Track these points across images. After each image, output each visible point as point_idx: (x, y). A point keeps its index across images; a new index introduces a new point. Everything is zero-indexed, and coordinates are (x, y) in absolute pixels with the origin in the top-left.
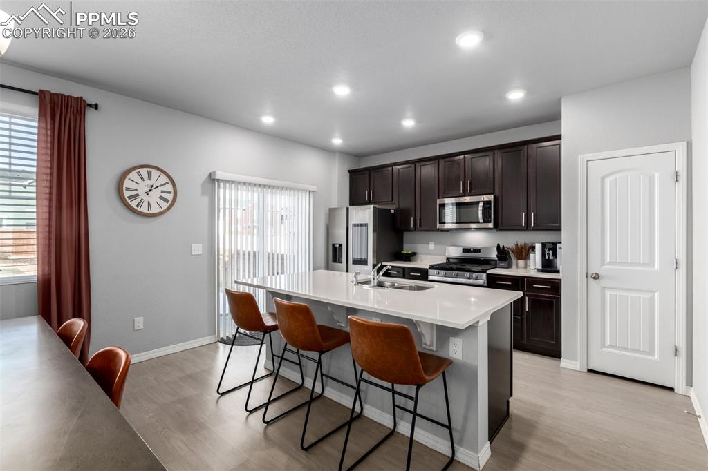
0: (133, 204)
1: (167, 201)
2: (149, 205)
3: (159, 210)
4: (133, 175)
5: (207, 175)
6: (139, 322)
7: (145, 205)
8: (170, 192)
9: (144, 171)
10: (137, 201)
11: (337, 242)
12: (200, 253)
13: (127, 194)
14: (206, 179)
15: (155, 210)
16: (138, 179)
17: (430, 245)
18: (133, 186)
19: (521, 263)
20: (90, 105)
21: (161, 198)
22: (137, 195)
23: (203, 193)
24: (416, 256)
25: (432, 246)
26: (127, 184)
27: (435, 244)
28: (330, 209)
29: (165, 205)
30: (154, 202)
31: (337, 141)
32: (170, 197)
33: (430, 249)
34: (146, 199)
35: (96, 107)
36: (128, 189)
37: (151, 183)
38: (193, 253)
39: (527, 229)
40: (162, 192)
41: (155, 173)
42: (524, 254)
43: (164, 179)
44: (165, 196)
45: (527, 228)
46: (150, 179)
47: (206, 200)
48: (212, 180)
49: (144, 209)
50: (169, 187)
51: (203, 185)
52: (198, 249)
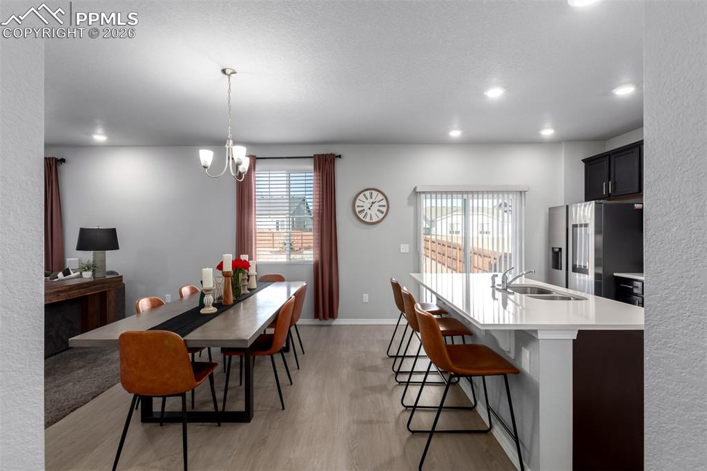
0: (361, 216)
1: (382, 212)
2: (371, 216)
3: (378, 219)
4: (361, 197)
5: (412, 190)
6: (366, 297)
7: (368, 216)
8: (384, 206)
9: (367, 193)
10: (364, 214)
11: (557, 246)
12: (407, 251)
13: (358, 210)
14: (411, 194)
15: (375, 219)
16: (364, 199)
18: (361, 204)
20: (337, 157)
21: (379, 210)
22: (364, 210)
23: (409, 204)
26: (358, 203)
28: (549, 208)
29: (381, 216)
30: (374, 215)
31: (548, 132)
32: (384, 209)
34: (369, 212)
35: (340, 156)
36: (358, 206)
37: (372, 201)
38: (402, 251)
40: (380, 206)
41: (375, 193)
43: (380, 197)
44: (381, 209)
46: (371, 198)
47: (412, 209)
48: (416, 193)
49: (368, 220)
50: (384, 202)
51: (409, 198)
52: (405, 248)
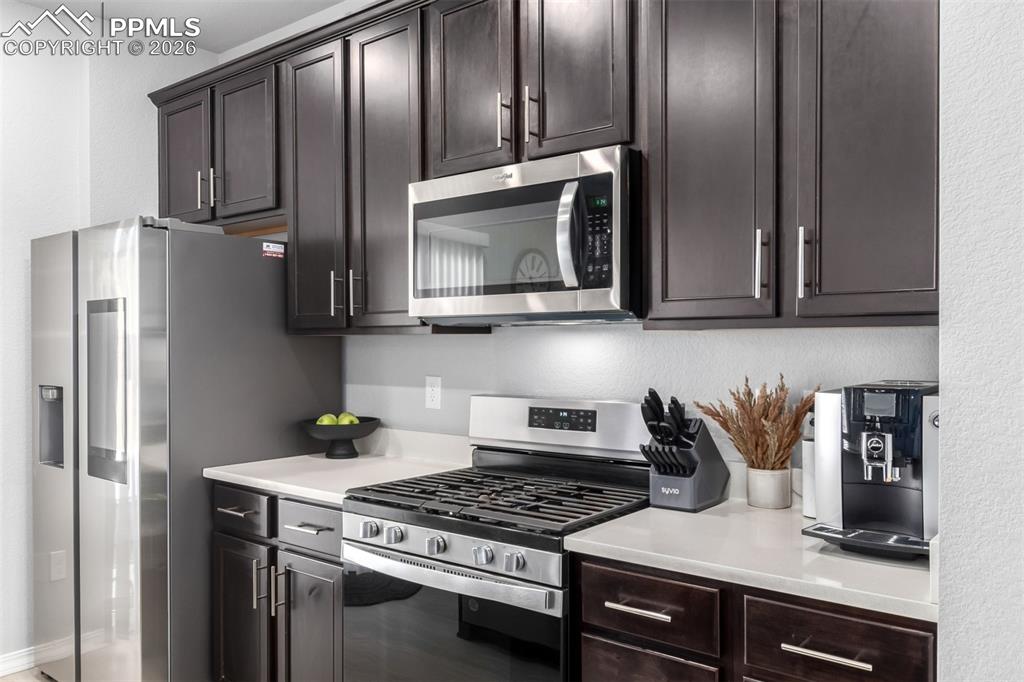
17: (428, 389)
19: (765, 482)
24: (381, 433)
25: (434, 395)
27: (444, 386)
28: (33, 245)
33: (429, 404)
39: (778, 313)
42: (772, 441)
45: (775, 311)
